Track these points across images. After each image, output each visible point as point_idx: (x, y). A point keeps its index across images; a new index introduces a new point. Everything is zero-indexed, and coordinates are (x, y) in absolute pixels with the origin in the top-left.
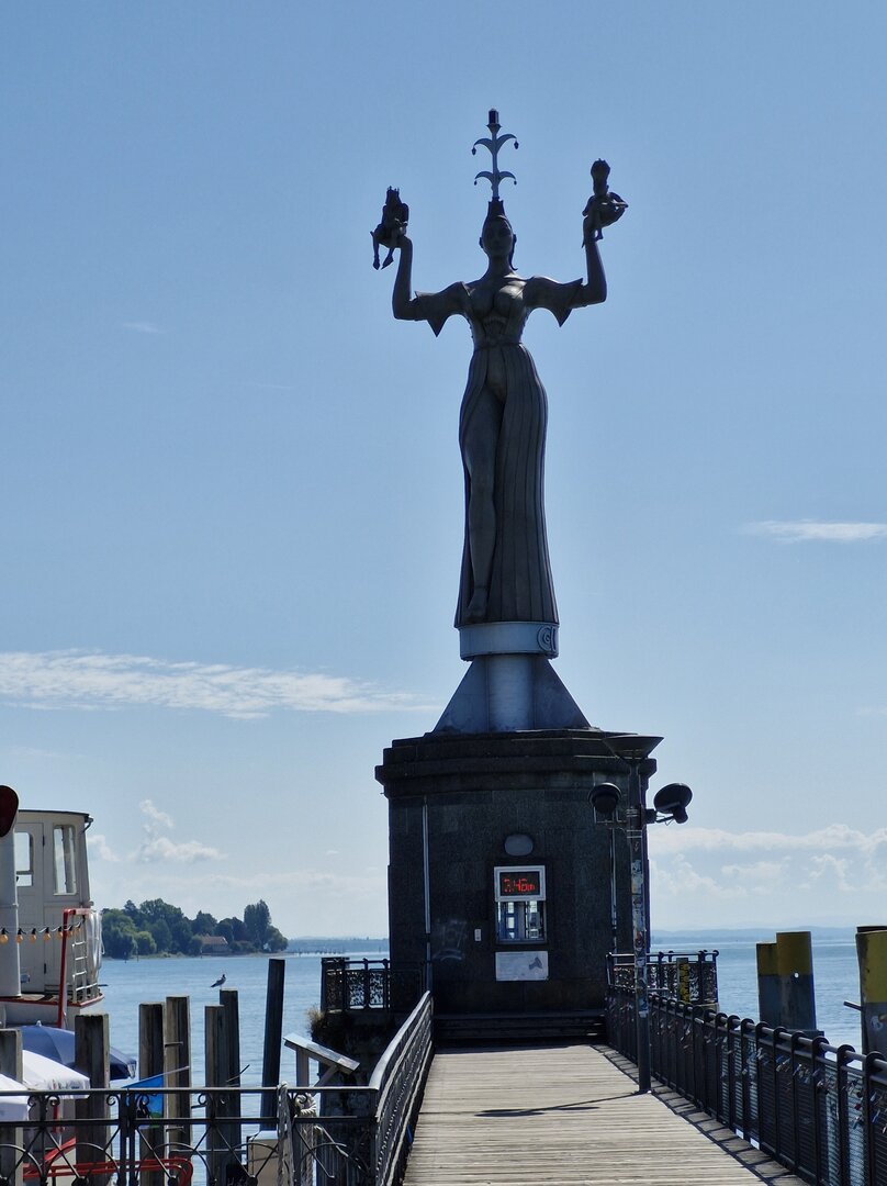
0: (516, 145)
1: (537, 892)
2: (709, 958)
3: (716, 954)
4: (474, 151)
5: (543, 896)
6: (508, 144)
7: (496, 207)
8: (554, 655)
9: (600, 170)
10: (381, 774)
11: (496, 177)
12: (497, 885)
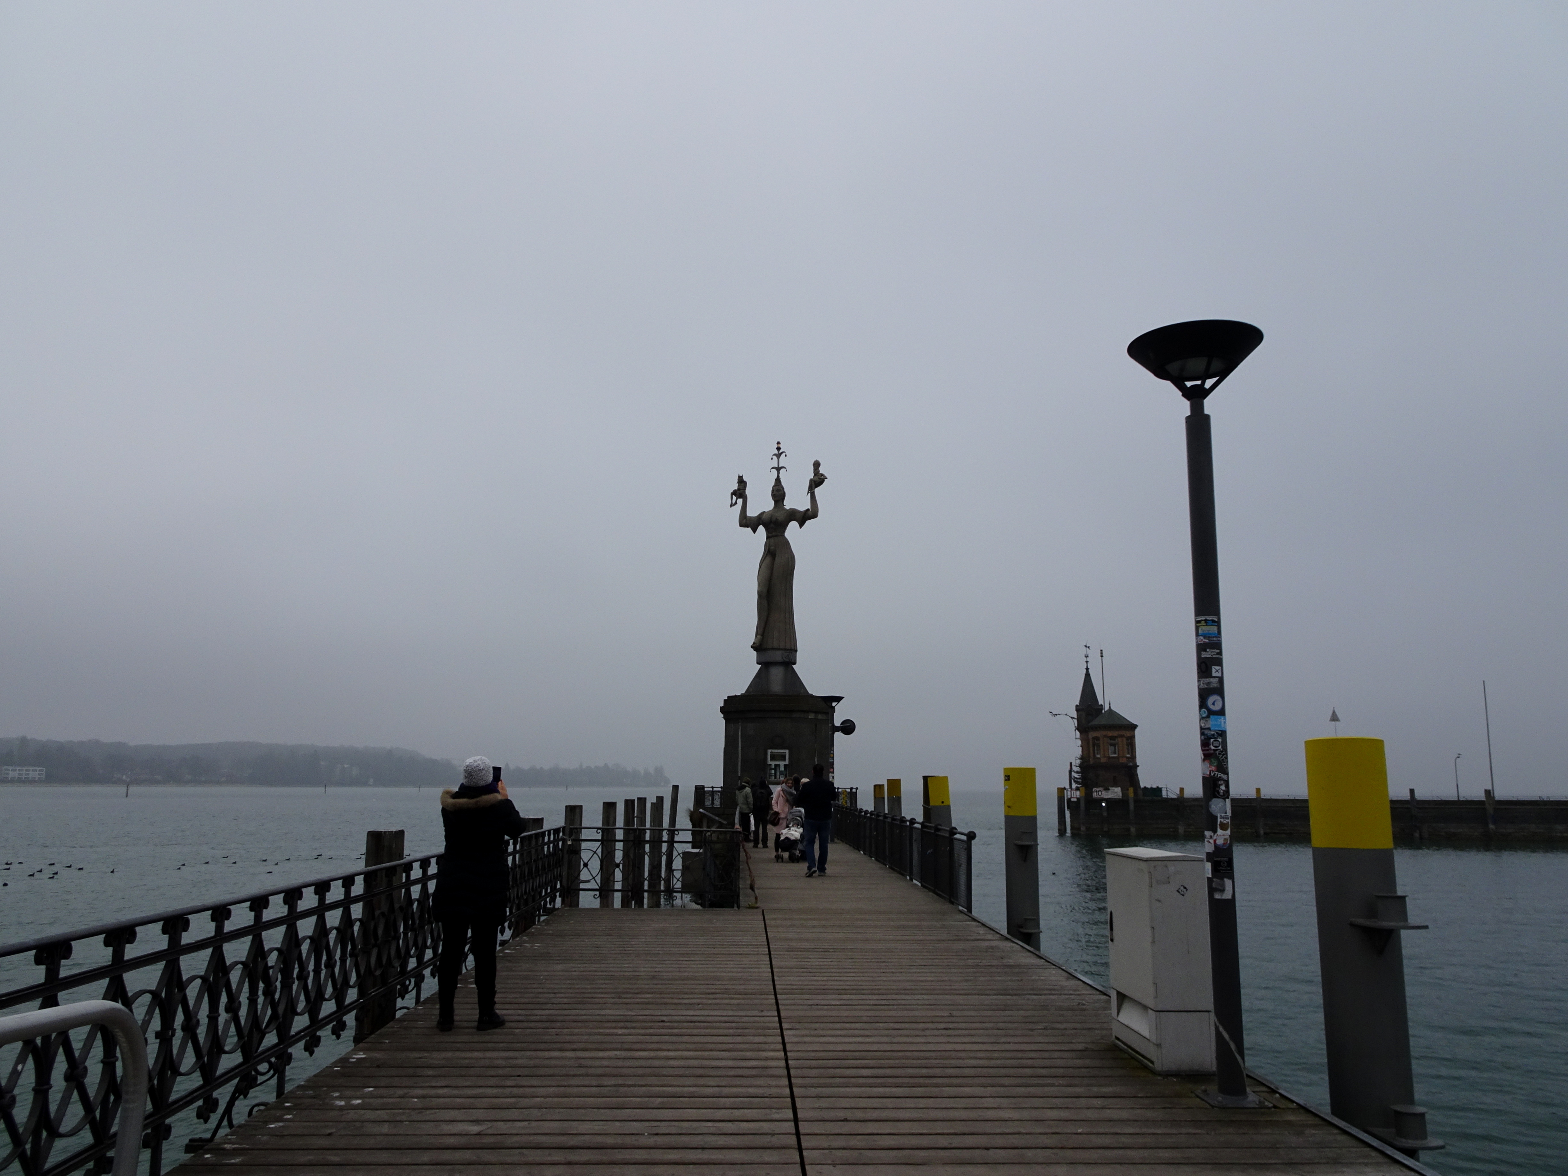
0: (786, 456)
1: (785, 760)
2: (854, 790)
3: (857, 789)
4: (772, 459)
5: (787, 762)
6: (783, 455)
7: (778, 480)
8: (795, 664)
9: (817, 465)
10: (722, 710)
11: (778, 469)
12: (769, 757)
